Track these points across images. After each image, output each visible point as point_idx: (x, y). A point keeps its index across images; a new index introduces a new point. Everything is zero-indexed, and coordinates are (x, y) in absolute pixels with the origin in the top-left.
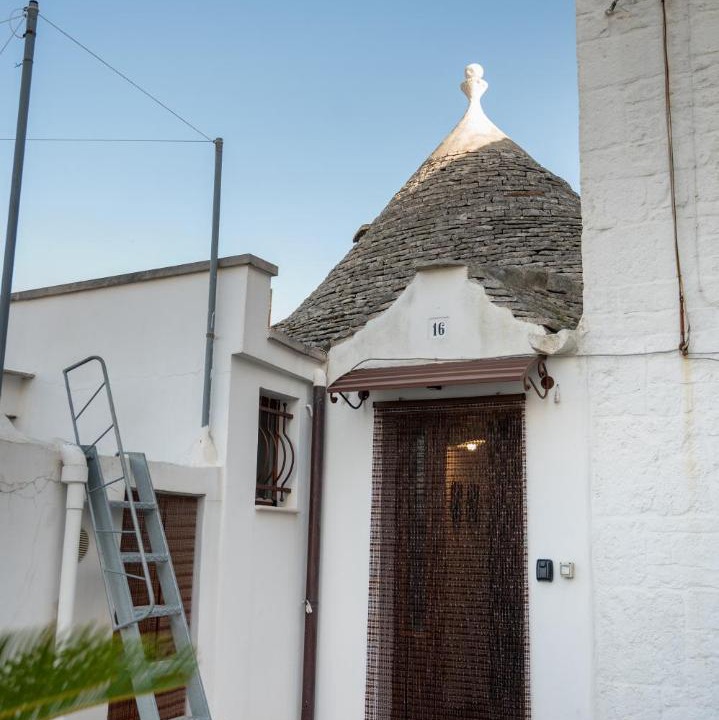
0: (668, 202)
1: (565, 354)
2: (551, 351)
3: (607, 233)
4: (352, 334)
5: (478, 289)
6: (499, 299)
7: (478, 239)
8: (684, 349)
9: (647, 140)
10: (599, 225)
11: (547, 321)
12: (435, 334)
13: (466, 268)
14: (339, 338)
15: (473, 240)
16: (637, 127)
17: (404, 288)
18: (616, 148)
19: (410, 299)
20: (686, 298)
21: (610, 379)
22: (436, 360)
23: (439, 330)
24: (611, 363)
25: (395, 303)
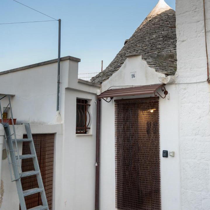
0: (204, 31)
1: (171, 83)
2: (165, 83)
3: (185, 42)
4: (108, 78)
5: (145, 62)
6: (151, 65)
7: (158, 43)
8: (208, 81)
9: (197, 10)
10: (182, 40)
11: (166, 72)
12: (132, 78)
13: (141, 56)
14: (105, 80)
15: (157, 43)
16: (194, 5)
17: (123, 63)
18: (187, 13)
19: (125, 67)
20: (209, 64)
21: (186, 91)
22: (133, 86)
24: (185, 86)
25: (121, 68)
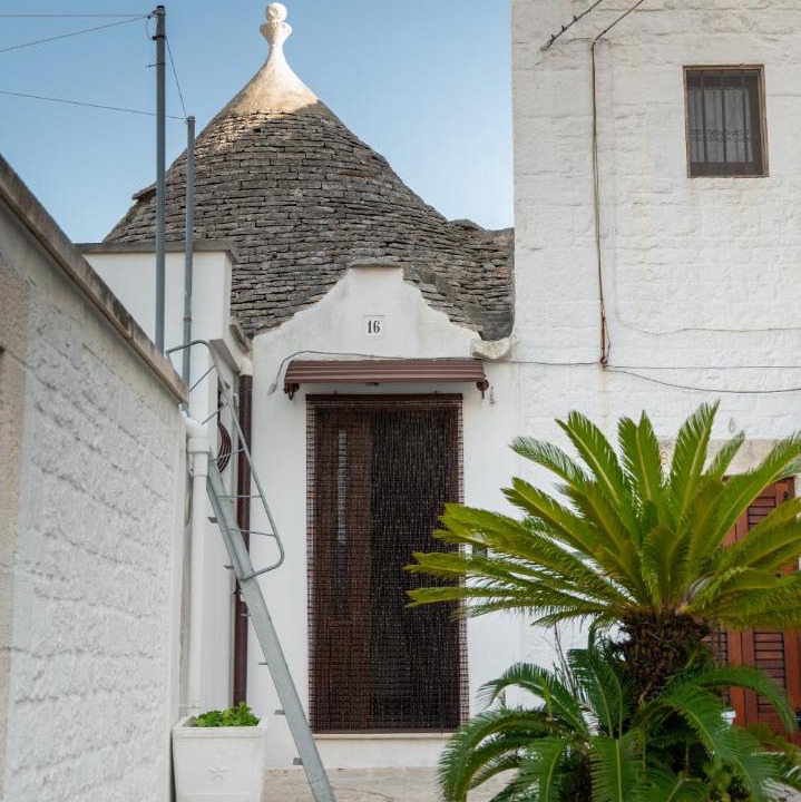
0: (592, 231)
1: (502, 360)
3: (537, 252)
4: (278, 324)
5: (414, 292)
6: (436, 303)
8: (603, 362)
9: (575, 173)
10: (531, 245)
11: (481, 328)
12: (370, 331)
13: (401, 270)
14: (265, 327)
15: (316, 222)
16: (566, 160)
17: (334, 283)
18: (548, 176)
19: (343, 294)
20: (607, 319)
21: (539, 384)
22: (373, 356)
23: (374, 327)
24: (540, 369)
25: (325, 297)
